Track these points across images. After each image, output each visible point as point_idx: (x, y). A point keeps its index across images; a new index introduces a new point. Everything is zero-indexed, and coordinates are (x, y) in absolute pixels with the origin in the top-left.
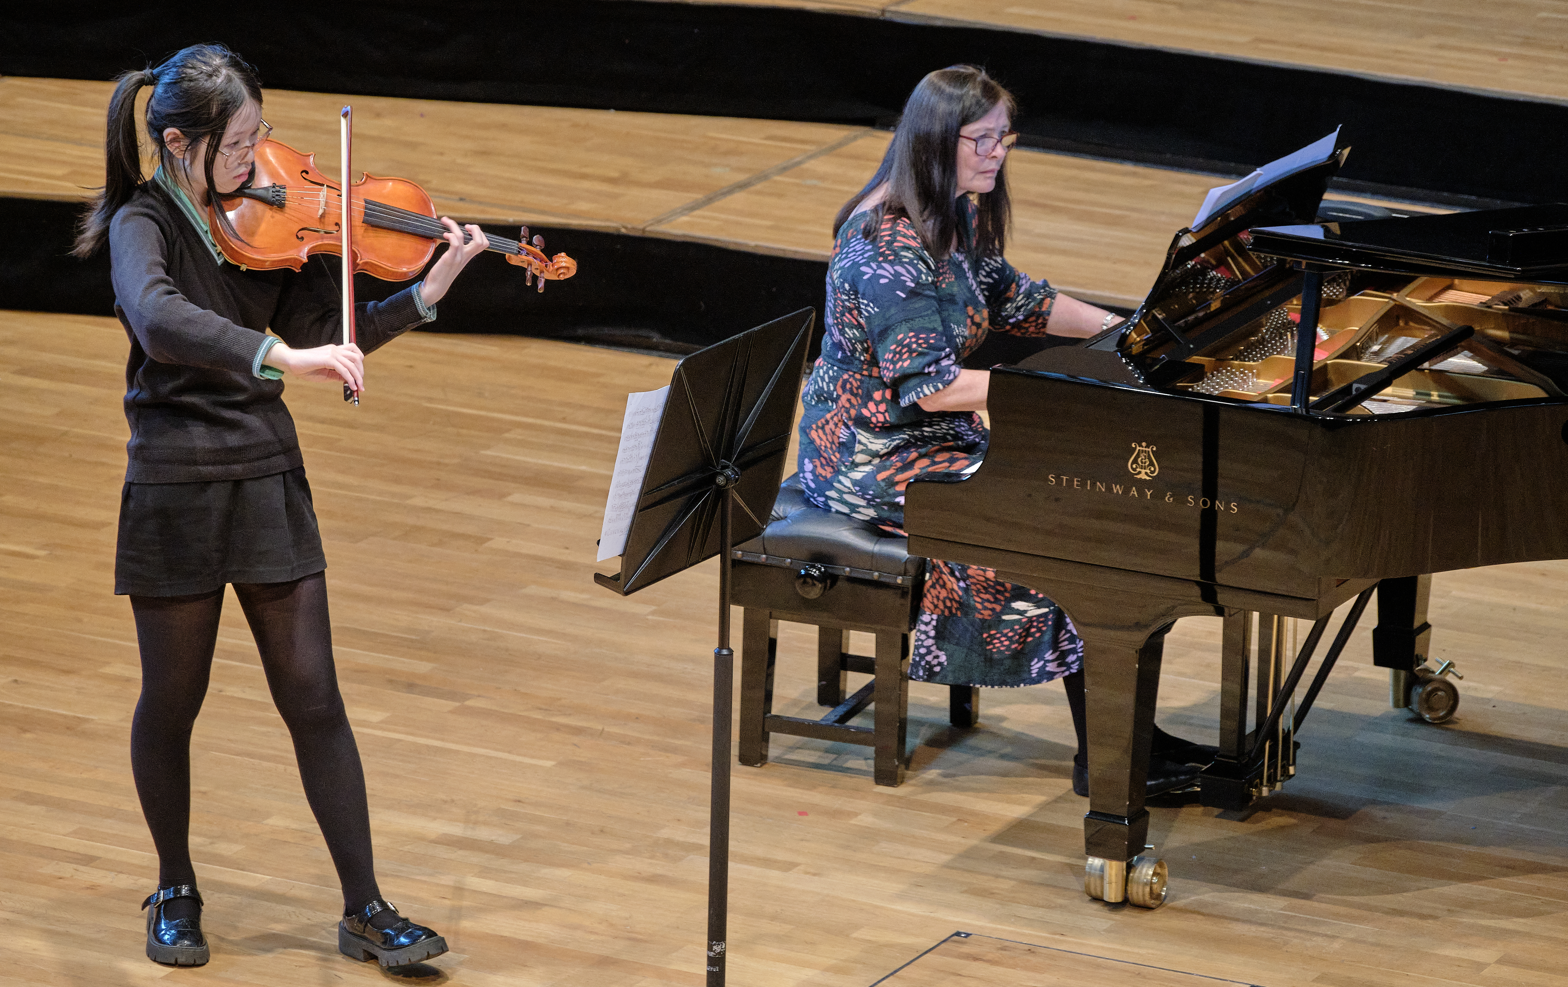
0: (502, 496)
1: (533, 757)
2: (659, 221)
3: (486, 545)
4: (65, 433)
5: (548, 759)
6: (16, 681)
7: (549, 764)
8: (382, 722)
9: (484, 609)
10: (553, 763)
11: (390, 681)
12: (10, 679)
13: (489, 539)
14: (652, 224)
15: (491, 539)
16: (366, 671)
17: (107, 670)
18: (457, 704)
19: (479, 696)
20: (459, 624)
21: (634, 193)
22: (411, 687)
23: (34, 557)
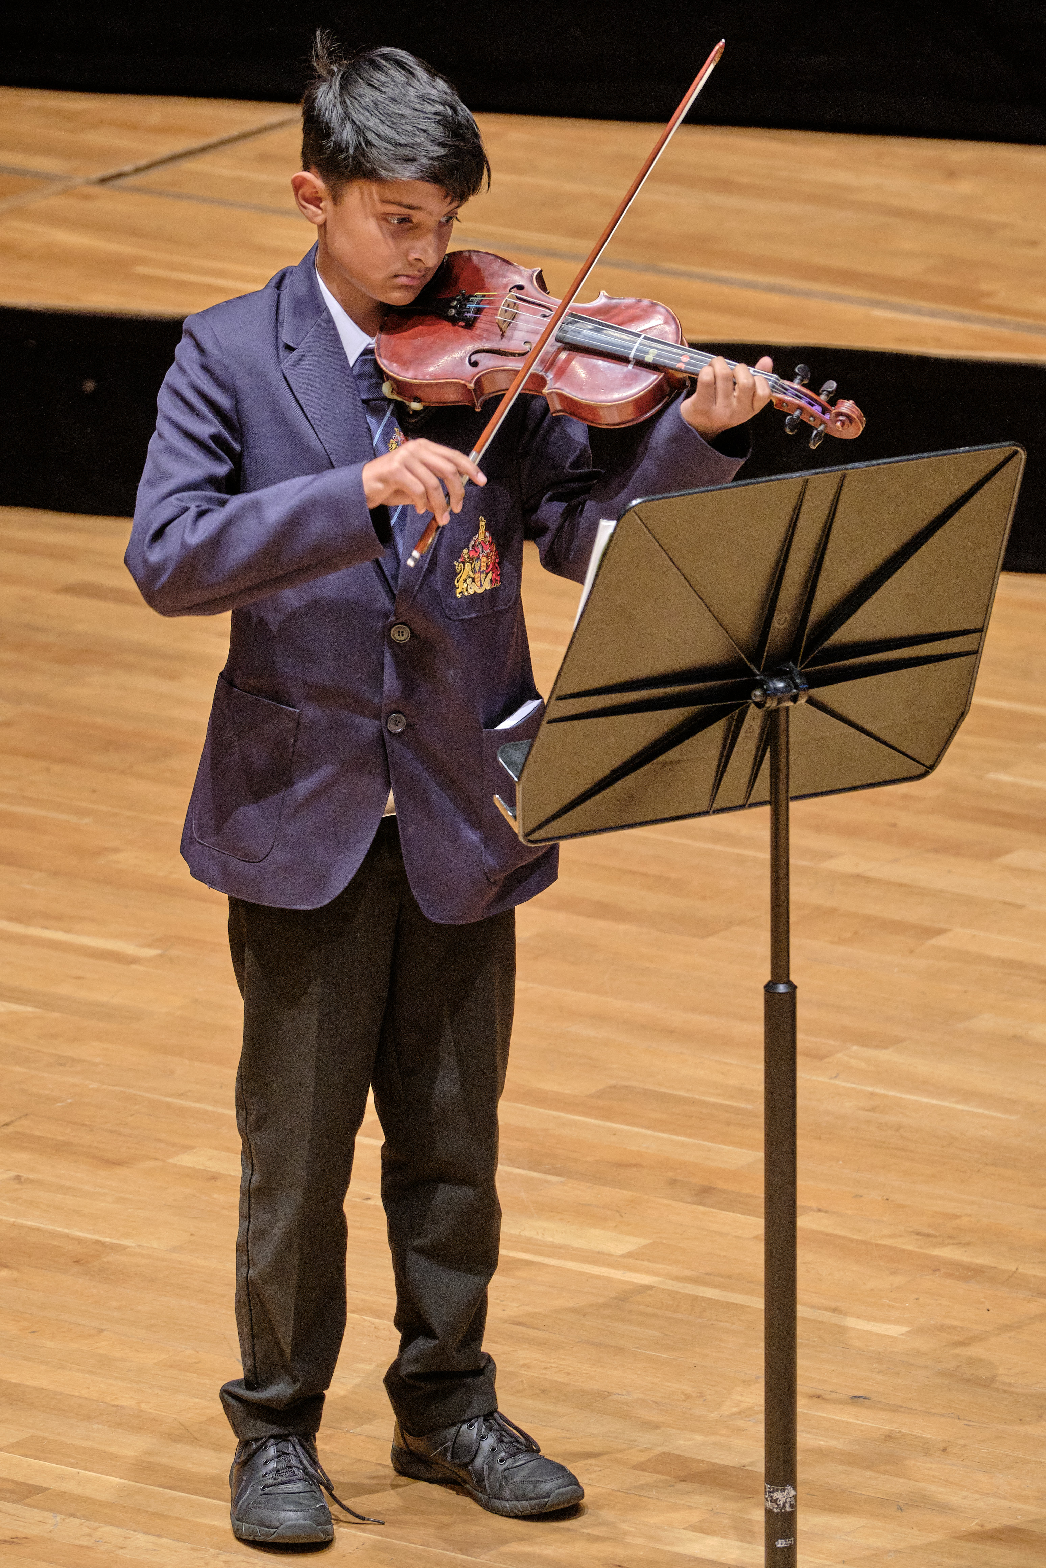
0: (992, 854)
1: (874, 1319)
3: (934, 941)
5: (897, 1322)
8: (630, 1255)
9: (886, 1055)
10: (904, 1329)
11: (673, 1182)
12: (13, 1174)
13: (941, 932)
15: (950, 930)
16: (636, 1165)
17: (186, 1160)
19: (820, 1210)
23: (132, 960)
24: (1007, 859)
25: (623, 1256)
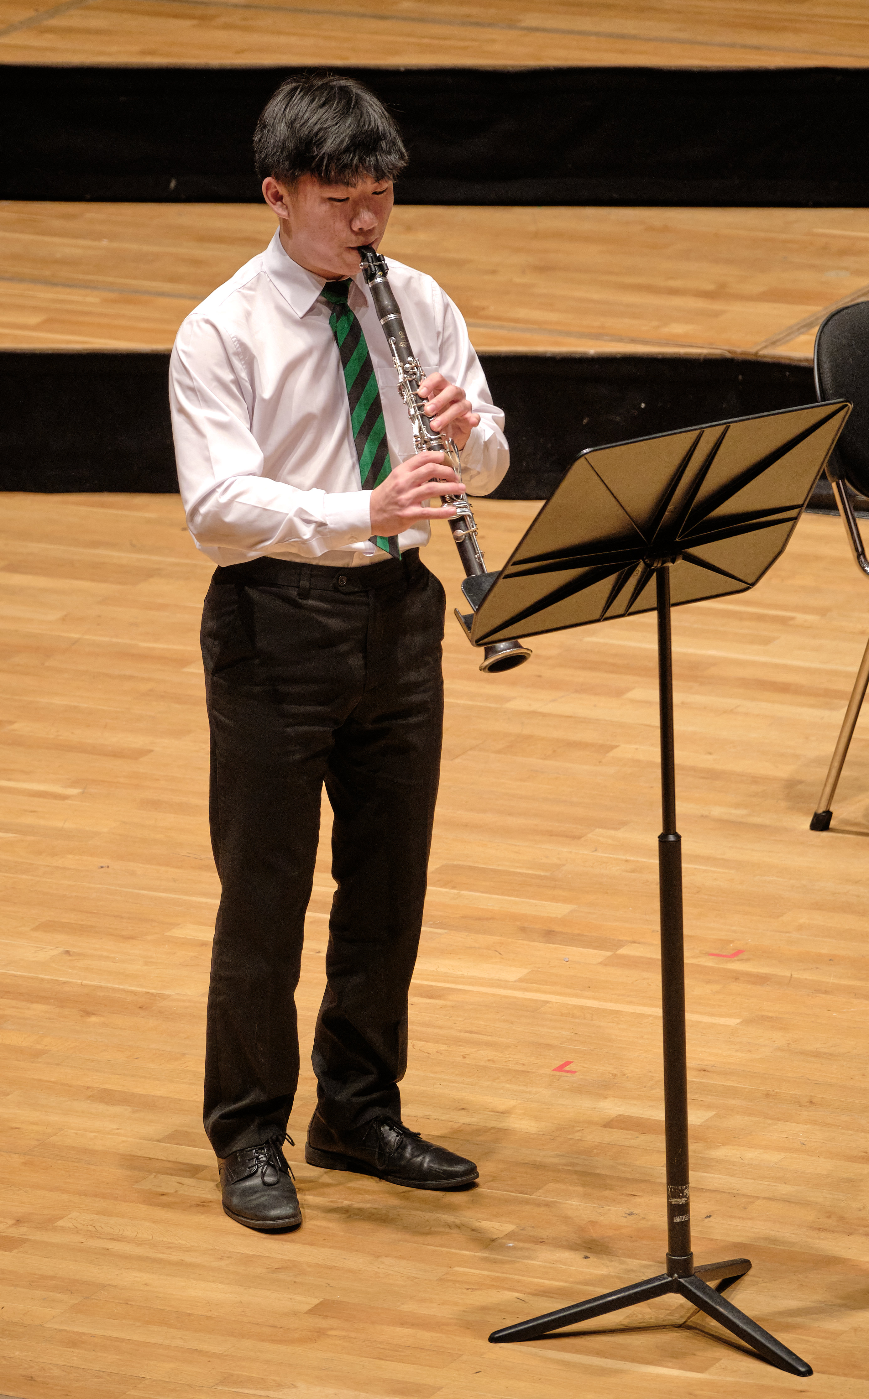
1: (712, 1015)
2: (774, 343)
3: (611, 754)
4: (76, 642)
5: (731, 1016)
6: (68, 952)
7: (733, 1022)
8: (520, 980)
9: (621, 834)
10: (738, 1021)
11: (523, 929)
12: (61, 950)
13: (612, 748)
14: (765, 347)
15: (617, 746)
16: (492, 918)
17: (178, 933)
18: (609, 954)
19: (634, 942)
20: (595, 853)
21: (736, 309)
22: (549, 935)
23: (64, 797)
24: (630, 695)
25: (515, 981)
